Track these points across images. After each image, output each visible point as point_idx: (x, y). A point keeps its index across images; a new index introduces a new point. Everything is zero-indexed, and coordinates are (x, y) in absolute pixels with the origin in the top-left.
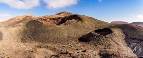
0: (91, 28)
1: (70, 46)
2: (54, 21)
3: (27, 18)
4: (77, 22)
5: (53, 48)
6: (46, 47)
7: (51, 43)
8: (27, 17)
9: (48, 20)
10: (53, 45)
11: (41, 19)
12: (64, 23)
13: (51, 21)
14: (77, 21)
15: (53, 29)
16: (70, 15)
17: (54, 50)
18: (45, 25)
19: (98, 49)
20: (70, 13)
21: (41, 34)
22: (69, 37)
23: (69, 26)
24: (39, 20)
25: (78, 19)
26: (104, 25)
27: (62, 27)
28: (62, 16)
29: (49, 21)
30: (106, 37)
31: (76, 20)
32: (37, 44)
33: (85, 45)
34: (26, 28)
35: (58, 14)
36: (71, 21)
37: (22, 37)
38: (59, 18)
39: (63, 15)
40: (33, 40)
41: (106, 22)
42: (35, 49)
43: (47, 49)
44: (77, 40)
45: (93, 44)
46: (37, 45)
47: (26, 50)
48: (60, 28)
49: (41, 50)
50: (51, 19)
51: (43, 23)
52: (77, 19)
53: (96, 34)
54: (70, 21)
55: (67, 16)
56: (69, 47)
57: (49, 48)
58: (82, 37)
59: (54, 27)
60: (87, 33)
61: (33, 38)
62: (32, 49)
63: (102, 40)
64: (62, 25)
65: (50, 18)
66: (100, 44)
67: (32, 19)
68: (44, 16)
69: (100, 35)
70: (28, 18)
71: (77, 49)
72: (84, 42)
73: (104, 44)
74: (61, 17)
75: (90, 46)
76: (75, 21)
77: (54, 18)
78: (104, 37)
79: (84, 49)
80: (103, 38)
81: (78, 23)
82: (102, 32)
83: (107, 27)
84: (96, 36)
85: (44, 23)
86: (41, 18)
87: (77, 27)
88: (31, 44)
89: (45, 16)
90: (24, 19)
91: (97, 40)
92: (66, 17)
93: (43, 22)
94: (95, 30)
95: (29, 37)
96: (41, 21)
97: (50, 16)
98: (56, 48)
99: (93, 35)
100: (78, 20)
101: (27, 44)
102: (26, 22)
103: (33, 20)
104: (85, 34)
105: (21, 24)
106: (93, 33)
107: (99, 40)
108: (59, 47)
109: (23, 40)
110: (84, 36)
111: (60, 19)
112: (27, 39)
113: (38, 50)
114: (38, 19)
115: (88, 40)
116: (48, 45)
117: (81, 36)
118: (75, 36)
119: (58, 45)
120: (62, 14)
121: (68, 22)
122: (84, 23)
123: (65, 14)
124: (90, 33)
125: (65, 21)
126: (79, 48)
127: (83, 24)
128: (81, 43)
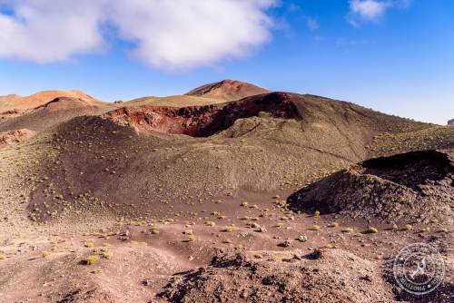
0: (345, 151)
1: (251, 231)
2: (181, 119)
3: (55, 107)
4: (280, 126)
5: (179, 239)
6: (150, 236)
7: (170, 216)
8: (56, 100)
9: (157, 117)
10: (179, 227)
11: (126, 112)
12: (224, 132)
13: (169, 122)
14: (281, 120)
15: (180, 156)
16: (250, 94)
17: (183, 247)
18: (141, 139)
19: (382, 251)
20: (250, 87)
21: (125, 180)
22: (247, 188)
23: (246, 143)
24: (115, 118)
25: (287, 110)
26: (412, 135)
27: (214, 146)
28: (217, 99)
29: (162, 122)
30: (424, 195)
31: (279, 116)
32: (107, 223)
33: (318, 227)
34: (54, 154)
35: (198, 92)
36: (258, 120)
37: (31, 194)
38: (205, 109)
39: (223, 97)
40: (88, 208)
41: (419, 123)
42: (98, 249)
43: (150, 244)
44: (284, 203)
45: (353, 222)
46: (105, 230)
47: (51, 256)
48: (207, 152)
49: (124, 249)
50: (168, 112)
51: (132, 131)
52: (283, 113)
53: (372, 177)
54: (249, 120)
55: (237, 98)
56: (246, 231)
57: (160, 242)
58: (302, 191)
59: (183, 149)
60: (326, 173)
61: (88, 198)
62: (81, 249)
63: (398, 206)
64: (215, 137)
65: (166, 109)
66: (390, 226)
67: (81, 109)
68: (136, 101)
69: (388, 185)
70: (63, 105)
71: (283, 245)
72: (313, 213)
73: (410, 227)
74: (212, 106)
75: (343, 232)
76: (275, 122)
77: (182, 110)
78: (409, 195)
79: (314, 245)
80: (403, 199)
81: (284, 128)
82: (401, 168)
83: (425, 147)
84: (368, 188)
85: (137, 130)
86: (121, 105)
87: (283, 145)
88: (79, 227)
89: (143, 99)
90: (44, 111)
91: (375, 206)
92: (233, 105)
93: (133, 125)
94: (364, 157)
95: (69, 196)
96: (123, 123)
97: (163, 99)
98: (193, 237)
99: (356, 182)
100: (288, 117)
101: (59, 227)
102: (54, 123)
103: (86, 118)
104: (316, 178)
105: (28, 133)
106: (354, 172)
107: (384, 205)
108: (203, 233)
109: (38, 212)
110: (313, 186)
111: (207, 115)
112: (57, 204)
113: (109, 253)
114: (109, 113)
115: (332, 204)
116: (158, 227)
117: (301, 185)
118: (274, 186)
119: (201, 227)
120: (218, 92)
121: (242, 125)
122: (314, 130)
123: (232, 89)
124: (342, 174)
125: (231, 123)
126: (291, 241)
127: (308, 132)
128: (302, 216)
